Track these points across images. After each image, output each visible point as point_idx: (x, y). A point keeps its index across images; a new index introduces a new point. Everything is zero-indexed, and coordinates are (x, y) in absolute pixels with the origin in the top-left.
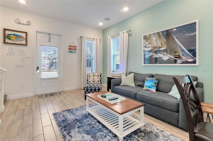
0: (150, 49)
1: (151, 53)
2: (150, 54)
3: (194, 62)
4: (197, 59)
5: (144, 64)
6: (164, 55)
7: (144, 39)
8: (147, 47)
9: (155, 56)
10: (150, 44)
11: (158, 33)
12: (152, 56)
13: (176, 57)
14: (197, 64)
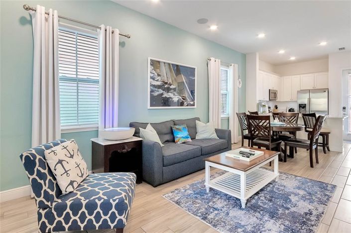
0: (159, 83)
1: (160, 90)
2: (158, 91)
3: (194, 105)
4: (195, 101)
5: (151, 106)
6: (174, 95)
7: (151, 65)
8: (156, 79)
9: (166, 95)
10: (159, 75)
11: (169, 64)
12: (162, 94)
13: (184, 99)
14: (195, 107)
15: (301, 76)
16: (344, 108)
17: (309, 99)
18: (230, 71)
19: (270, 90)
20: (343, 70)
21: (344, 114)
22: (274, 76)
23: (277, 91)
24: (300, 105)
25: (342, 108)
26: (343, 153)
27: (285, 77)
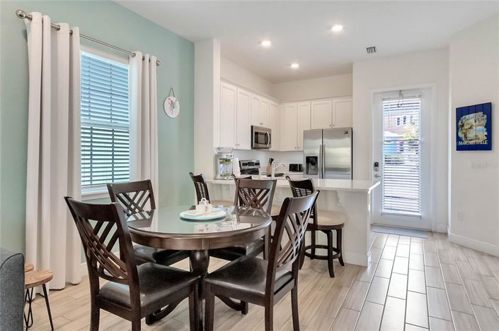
15: (313, 103)
16: (376, 165)
17: (323, 147)
18: (133, 68)
19: (252, 127)
20: (374, 94)
21: (376, 176)
22: (265, 100)
23: (270, 130)
24: (307, 157)
25: (373, 165)
26: (369, 268)
27: (287, 105)
